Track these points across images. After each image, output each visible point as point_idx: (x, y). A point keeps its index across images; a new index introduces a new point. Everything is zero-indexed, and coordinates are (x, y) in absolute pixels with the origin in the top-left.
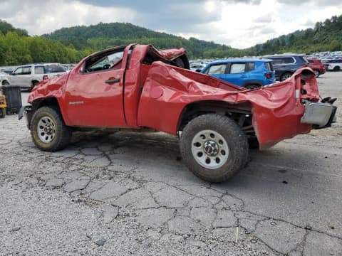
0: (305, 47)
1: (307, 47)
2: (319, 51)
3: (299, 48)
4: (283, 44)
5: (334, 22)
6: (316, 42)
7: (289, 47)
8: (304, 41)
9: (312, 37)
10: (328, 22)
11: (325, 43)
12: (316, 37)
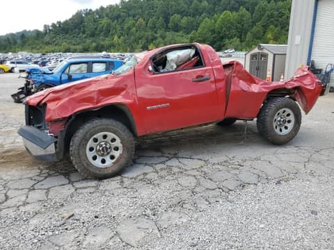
0: (38, 47)
1: (41, 47)
2: (53, 52)
3: (33, 48)
4: (15, 43)
5: (60, 26)
6: (48, 44)
7: (22, 46)
8: (37, 42)
9: (43, 38)
10: (54, 25)
11: (56, 45)
12: (47, 38)
